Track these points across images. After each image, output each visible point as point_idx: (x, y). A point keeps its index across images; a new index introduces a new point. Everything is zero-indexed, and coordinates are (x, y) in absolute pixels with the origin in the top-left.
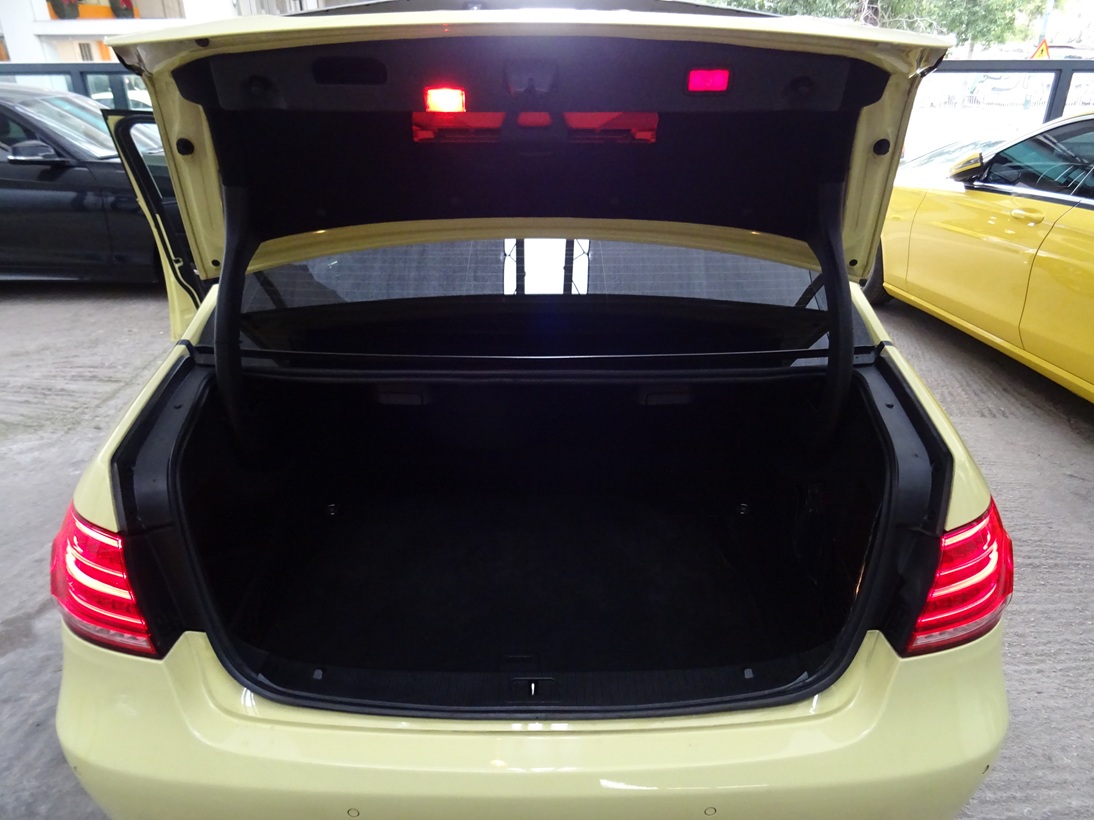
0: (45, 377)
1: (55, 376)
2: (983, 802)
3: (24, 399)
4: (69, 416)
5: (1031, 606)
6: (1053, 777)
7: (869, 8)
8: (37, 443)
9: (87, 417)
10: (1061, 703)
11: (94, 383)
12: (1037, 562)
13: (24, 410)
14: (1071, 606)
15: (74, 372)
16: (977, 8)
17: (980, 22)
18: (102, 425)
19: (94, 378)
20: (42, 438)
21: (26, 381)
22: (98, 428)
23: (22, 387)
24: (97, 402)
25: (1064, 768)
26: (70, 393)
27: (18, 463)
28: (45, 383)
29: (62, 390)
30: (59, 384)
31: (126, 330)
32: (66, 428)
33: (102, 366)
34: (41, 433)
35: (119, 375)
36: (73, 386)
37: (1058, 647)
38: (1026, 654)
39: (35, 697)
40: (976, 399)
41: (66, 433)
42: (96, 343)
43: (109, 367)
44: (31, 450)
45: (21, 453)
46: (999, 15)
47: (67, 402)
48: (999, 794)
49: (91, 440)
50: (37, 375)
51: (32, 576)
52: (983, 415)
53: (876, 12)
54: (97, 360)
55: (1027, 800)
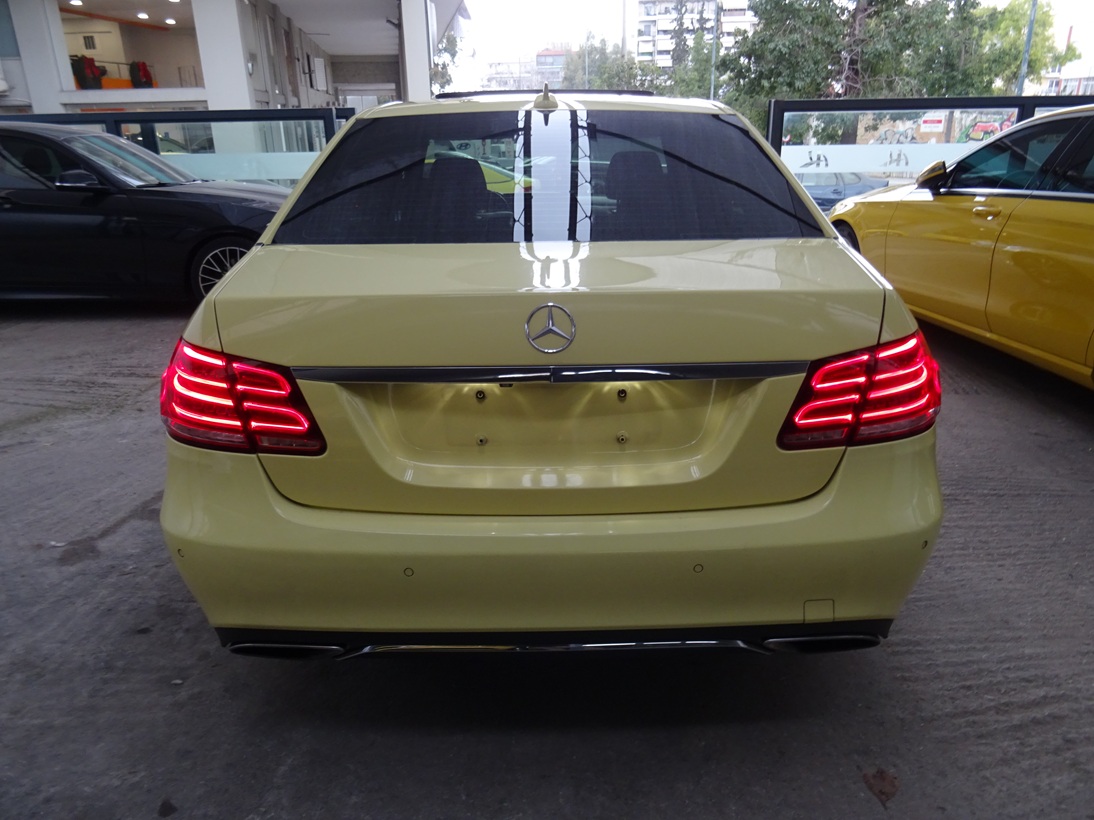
0: (89, 374)
1: (96, 374)
2: (946, 651)
3: (70, 389)
4: (112, 402)
5: (994, 523)
6: (1009, 635)
7: (849, 68)
8: (86, 421)
9: (129, 402)
10: (1018, 586)
11: (133, 378)
12: (1001, 493)
13: (70, 397)
14: (1031, 522)
15: (114, 370)
16: (955, 73)
17: (959, 86)
18: (144, 408)
19: (131, 375)
20: (90, 417)
21: (70, 377)
22: (140, 410)
23: (67, 381)
24: (137, 392)
25: (1020, 628)
26: (113, 386)
27: (70, 435)
28: (87, 378)
29: (105, 383)
30: (102, 379)
31: (159, 340)
32: (110, 411)
33: (139, 366)
34: (88, 414)
35: (155, 373)
36: (113, 381)
37: (1017, 550)
38: (989, 555)
39: (104, 592)
40: (951, 381)
41: (112, 414)
42: (132, 349)
43: (146, 367)
44: (81, 425)
45: (72, 428)
46: (976, 79)
47: (109, 391)
48: (960, 646)
49: (136, 418)
50: (80, 373)
51: (92, 512)
52: (957, 393)
53: (856, 72)
54: (134, 362)
55: (985, 649)
